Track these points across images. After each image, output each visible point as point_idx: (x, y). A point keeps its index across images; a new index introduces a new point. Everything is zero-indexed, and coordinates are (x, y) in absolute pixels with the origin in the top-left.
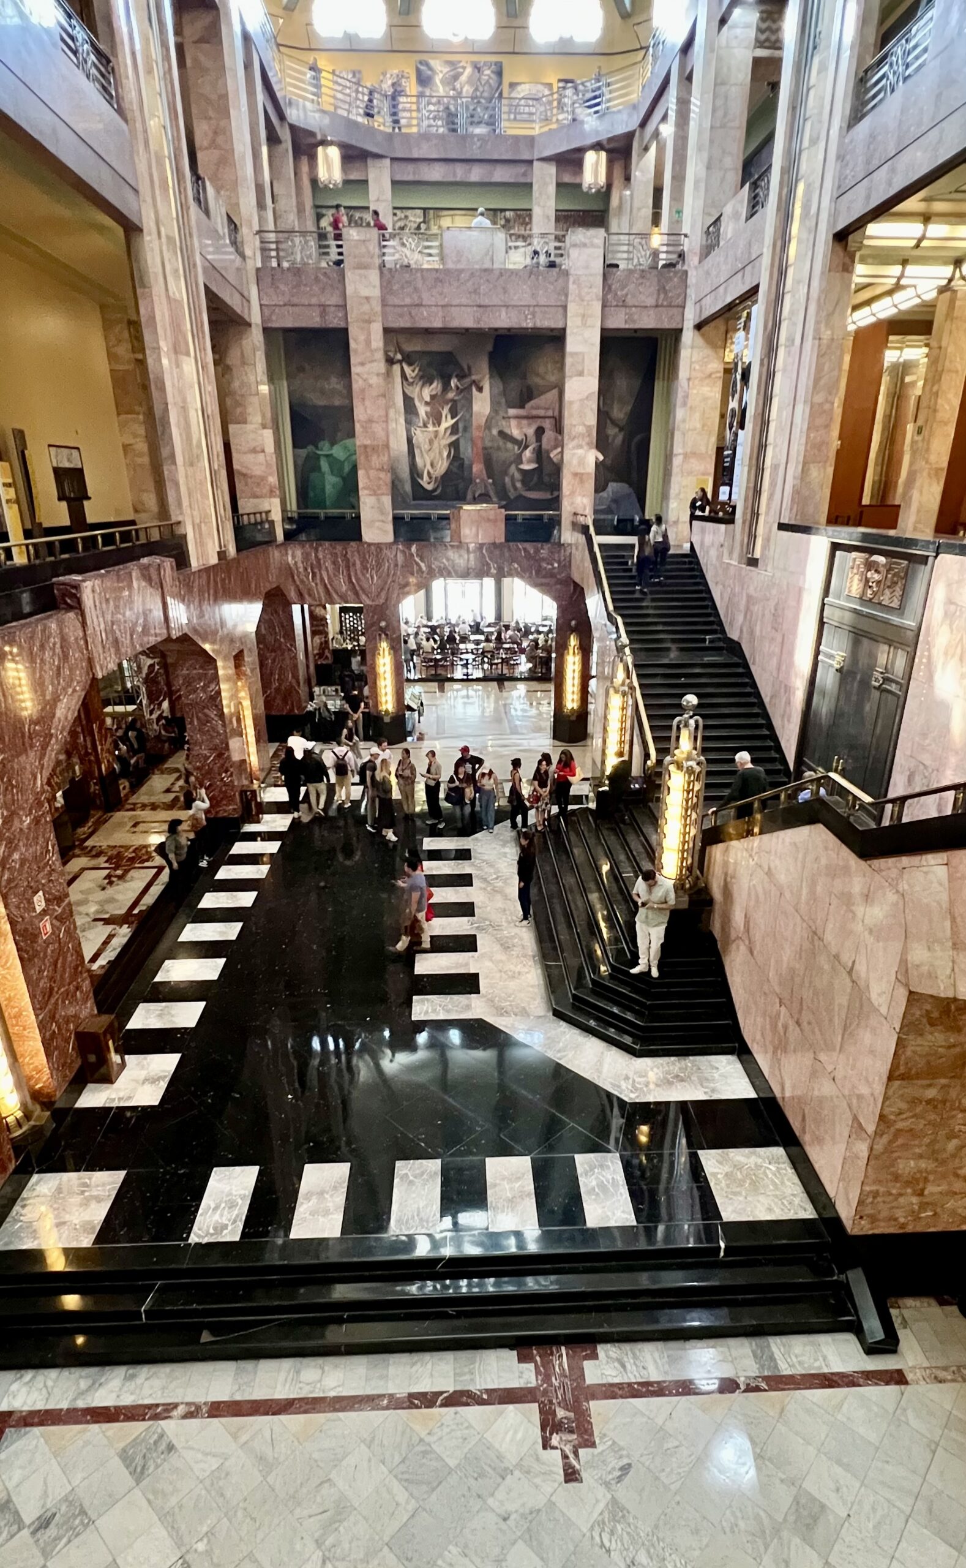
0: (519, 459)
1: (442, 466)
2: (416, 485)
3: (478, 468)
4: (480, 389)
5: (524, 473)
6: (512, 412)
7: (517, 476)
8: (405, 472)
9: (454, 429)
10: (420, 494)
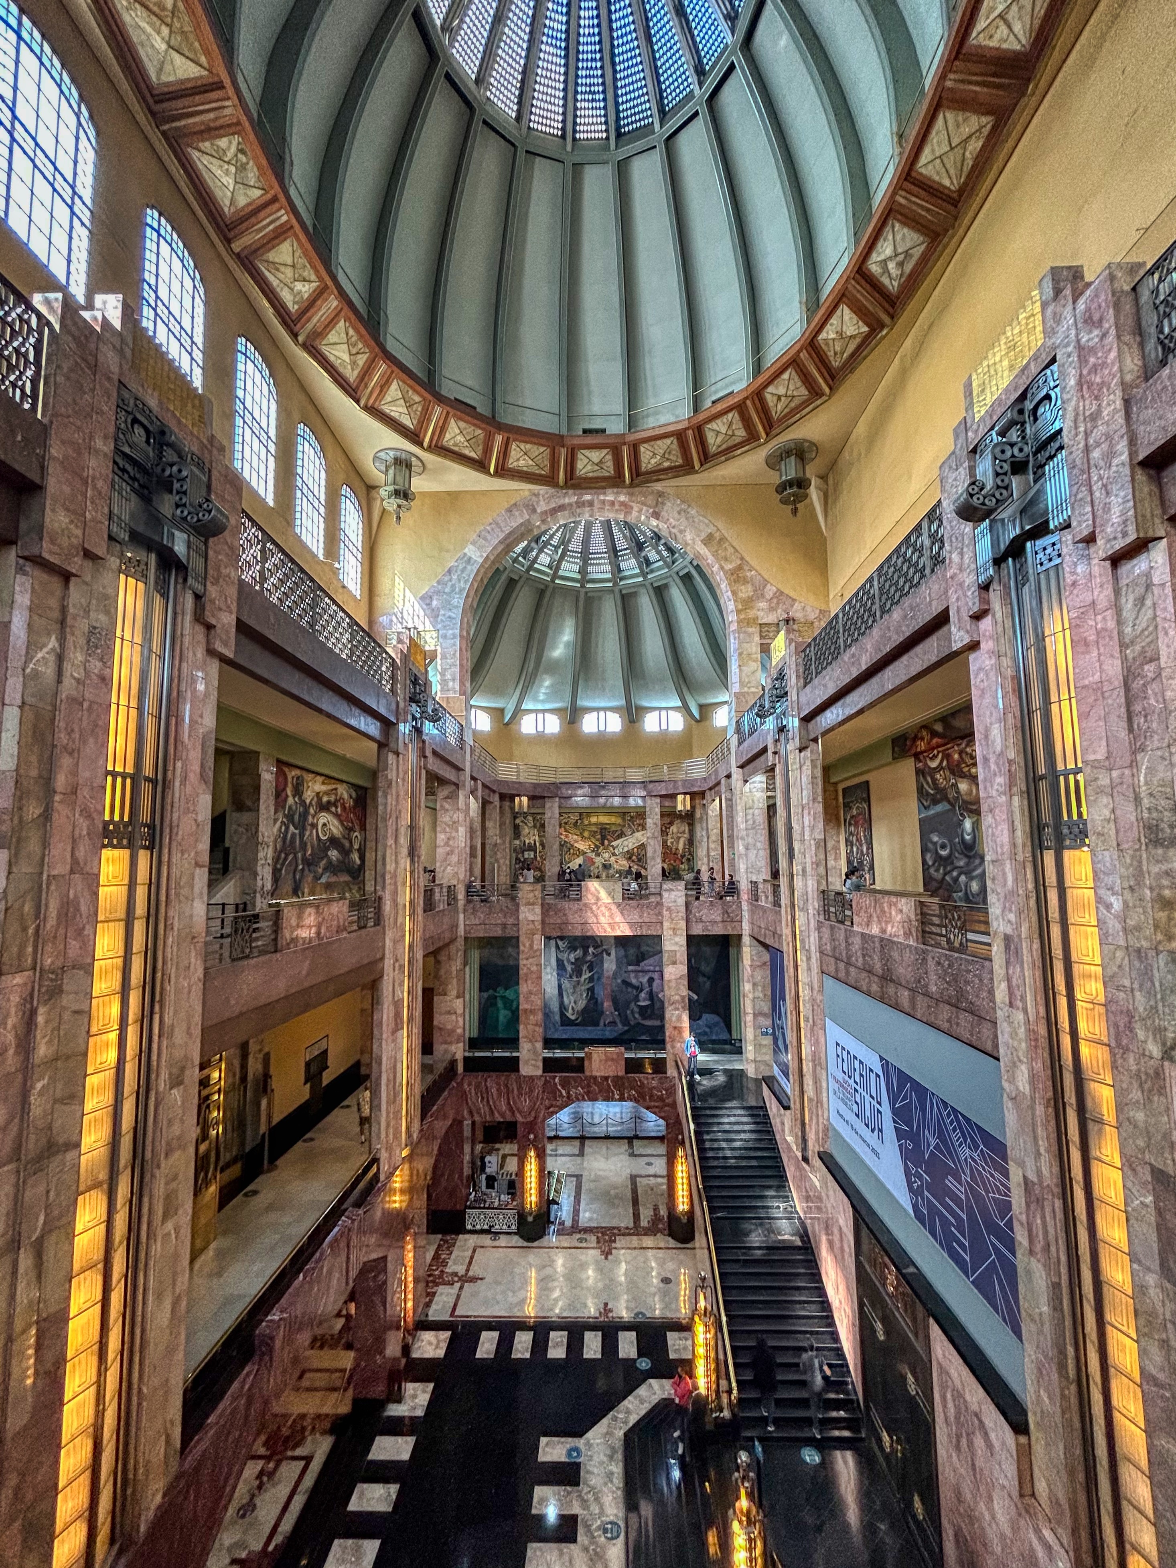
0: (637, 999)
1: (582, 1004)
2: (562, 1015)
3: (607, 1005)
4: (609, 954)
5: (641, 1007)
6: (630, 968)
7: (636, 1010)
8: (555, 1006)
9: (591, 979)
10: (566, 1021)
